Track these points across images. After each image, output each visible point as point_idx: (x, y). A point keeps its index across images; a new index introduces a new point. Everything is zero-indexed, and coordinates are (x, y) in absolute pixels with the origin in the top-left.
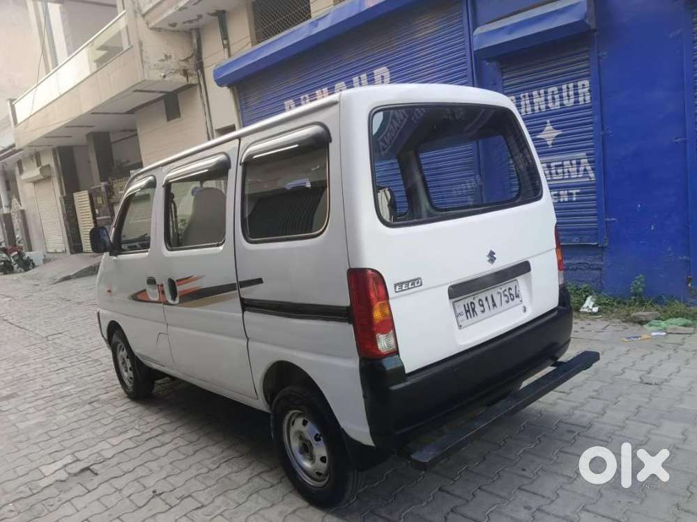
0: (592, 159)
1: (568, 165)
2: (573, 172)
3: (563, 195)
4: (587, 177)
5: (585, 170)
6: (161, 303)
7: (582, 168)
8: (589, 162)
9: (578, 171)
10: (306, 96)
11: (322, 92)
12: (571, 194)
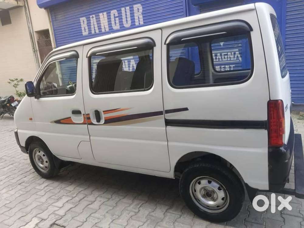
0: (241, 52)
1: (230, 54)
2: (232, 57)
3: (227, 67)
4: (238, 60)
5: (237, 57)
6: (85, 124)
7: (236, 56)
8: (239, 53)
9: (234, 57)
10: (94, 16)
11: (103, 14)
12: (231, 67)
